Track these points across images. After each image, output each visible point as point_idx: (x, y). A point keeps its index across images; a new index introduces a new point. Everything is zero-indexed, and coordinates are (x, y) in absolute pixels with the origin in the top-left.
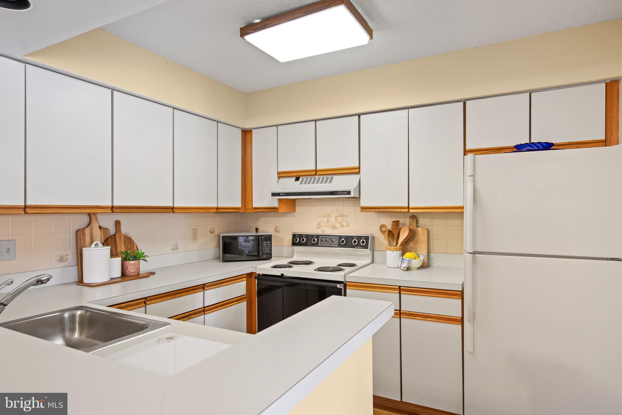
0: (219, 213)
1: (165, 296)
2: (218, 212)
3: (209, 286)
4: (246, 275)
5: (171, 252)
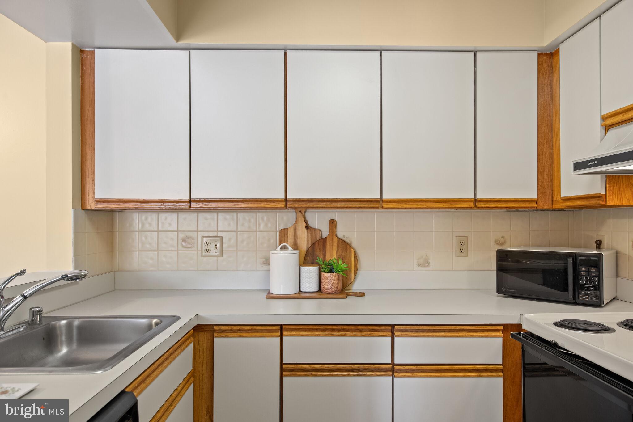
0: (479, 208)
1: (317, 329)
2: (476, 207)
3: (405, 330)
4: (501, 327)
5: (416, 268)
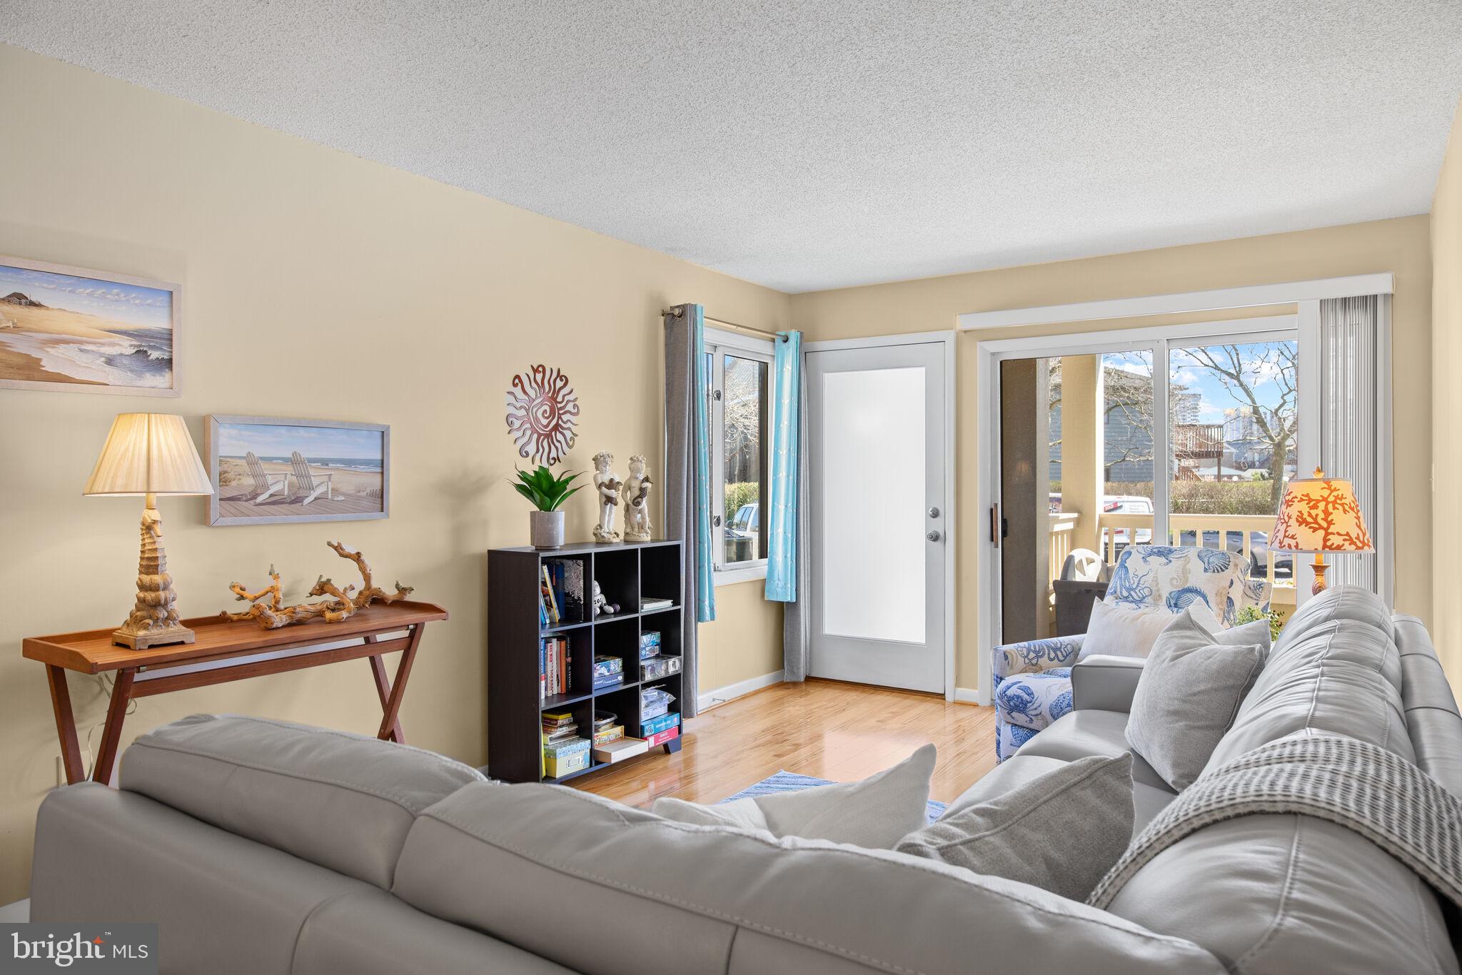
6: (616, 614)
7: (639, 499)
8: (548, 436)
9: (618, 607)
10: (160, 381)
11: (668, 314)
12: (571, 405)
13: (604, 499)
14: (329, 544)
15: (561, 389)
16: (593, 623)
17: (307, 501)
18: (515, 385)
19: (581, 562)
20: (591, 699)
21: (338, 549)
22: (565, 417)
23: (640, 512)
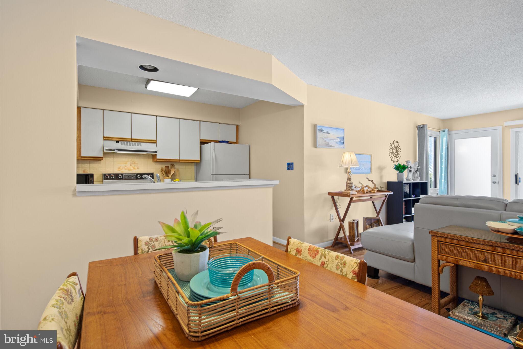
6: (414, 197)
7: (417, 171)
8: (396, 156)
9: (415, 196)
10: (342, 146)
11: (418, 127)
12: (400, 149)
13: (409, 171)
14: (366, 178)
15: (398, 146)
16: (412, 198)
17: (360, 170)
18: (390, 145)
19: (409, 185)
20: (411, 216)
21: (368, 179)
22: (399, 152)
23: (417, 174)
